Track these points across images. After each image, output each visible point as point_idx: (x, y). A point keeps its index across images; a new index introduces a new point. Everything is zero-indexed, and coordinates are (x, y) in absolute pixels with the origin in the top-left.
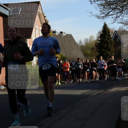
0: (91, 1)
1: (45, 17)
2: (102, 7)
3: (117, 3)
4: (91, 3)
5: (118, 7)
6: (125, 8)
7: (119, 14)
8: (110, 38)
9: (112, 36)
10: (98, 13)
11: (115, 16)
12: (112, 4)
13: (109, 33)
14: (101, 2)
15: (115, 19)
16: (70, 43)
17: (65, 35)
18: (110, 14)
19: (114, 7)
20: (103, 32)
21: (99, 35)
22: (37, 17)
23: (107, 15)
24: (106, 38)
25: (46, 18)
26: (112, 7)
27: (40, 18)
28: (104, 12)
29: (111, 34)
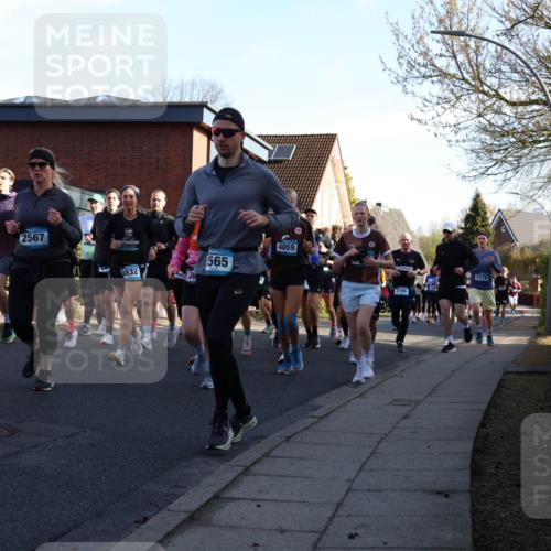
0: (449, 141)
1: (345, 168)
2: (474, 155)
3: (506, 149)
4: (450, 146)
5: (509, 159)
6: (523, 160)
7: (510, 174)
8: (486, 225)
9: (491, 221)
10: (465, 169)
11: (501, 177)
12: (495, 151)
13: (485, 213)
14: (473, 143)
15: (501, 185)
16: (395, 229)
17: (387, 210)
18: (489, 172)
19: (500, 157)
20: (471, 210)
21: (463, 217)
22: (329, 167)
23: (482, 174)
24: (477, 224)
25: (347, 171)
26: (495, 156)
27: (334, 170)
28: (477, 166)
29: (488, 215)
